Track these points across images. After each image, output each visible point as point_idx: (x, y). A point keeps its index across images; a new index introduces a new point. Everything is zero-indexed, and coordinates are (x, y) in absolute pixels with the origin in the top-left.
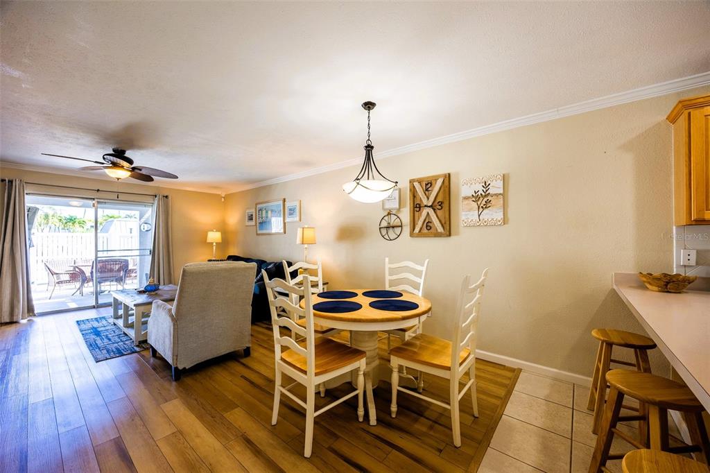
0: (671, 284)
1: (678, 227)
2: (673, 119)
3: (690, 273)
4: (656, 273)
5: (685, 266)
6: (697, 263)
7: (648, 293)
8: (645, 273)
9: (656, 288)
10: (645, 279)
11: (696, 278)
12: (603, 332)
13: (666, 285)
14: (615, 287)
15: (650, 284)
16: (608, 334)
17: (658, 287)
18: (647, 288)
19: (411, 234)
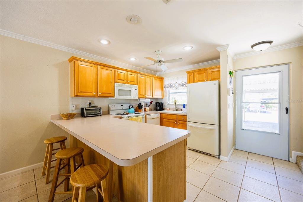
0: (70, 116)
1: (71, 97)
2: (70, 61)
3: (74, 112)
4: (66, 114)
5: (73, 110)
6: (76, 109)
7: (63, 121)
8: (62, 114)
9: (66, 119)
10: (62, 116)
11: (76, 113)
12: (49, 140)
13: (69, 117)
14: (51, 121)
15: (64, 117)
16: (51, 140)
17: (67, 118)
18: (63, 119)
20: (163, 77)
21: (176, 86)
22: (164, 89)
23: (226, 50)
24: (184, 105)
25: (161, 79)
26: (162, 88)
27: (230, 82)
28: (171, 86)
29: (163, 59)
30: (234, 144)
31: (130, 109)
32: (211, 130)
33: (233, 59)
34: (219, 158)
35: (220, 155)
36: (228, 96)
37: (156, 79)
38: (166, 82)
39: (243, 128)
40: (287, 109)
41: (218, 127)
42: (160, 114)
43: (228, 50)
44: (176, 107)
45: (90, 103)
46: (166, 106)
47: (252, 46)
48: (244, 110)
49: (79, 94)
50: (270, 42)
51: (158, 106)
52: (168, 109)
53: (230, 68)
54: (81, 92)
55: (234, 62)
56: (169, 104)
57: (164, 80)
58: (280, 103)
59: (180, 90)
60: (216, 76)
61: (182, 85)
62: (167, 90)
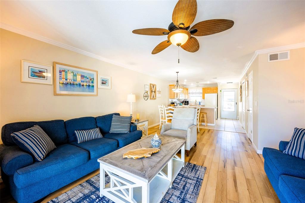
19: (151, 99)
21: (196, 93)
23: (219, 84)
24: (200, 102)
25: (187, 89)
26: (188, 94)
27: (220, 94)
28: (193, 93)
30: (221, 116)
31: (181, 103)
33: (221, 85)
35: (217, 118)
38: (190, 91)
39: (223, 110)
40: (236, 103)
44: (195, 103)
46: (189, 103)
47: (227, 83)
50: (232, 83)
51: (186, 103)
52: (191, 104)
53: (220, 89)
57: (188, 90)
58: (235, 101)
59: (198, 95)
60: (215, 91)
61: (199, 93)
62: (190, 95)
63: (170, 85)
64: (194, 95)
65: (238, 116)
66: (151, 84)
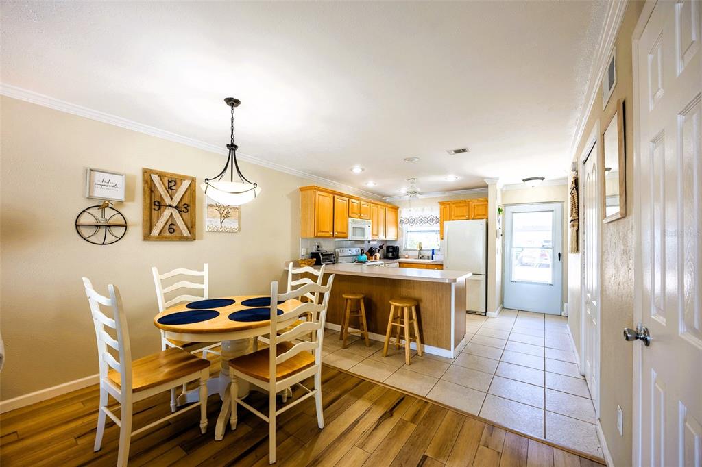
5: (303, 255)
6: (306, 254)
19: (147, 237)
20: (398, 206)
21: (421, 221)
22: (400, 225)
23: (495, 184)
24: (433, 250)
25: (396, 209)
26: (397, 223)
27: (499, 221)
28: (411, 221)
29: (419, 190)
30: (502, 302)
31: (361, 255)
32: (477, 281)
33: (502, 190)
34: (485, 315)
35: (486, 310)
36: (497, 239)
37: (391, 209)
38: (404, 213)
39: (513, 280)
40: (559, 254)
41: (483, 277)
42: (400, 263)
43: (498, 184)
44: (420, 253)
45: (318, 247)
46: (402, 252)
47: (524, 181)
48: (515, 262)
49: (319, 234)
50: (542, 179)
51: (391, 252)
52: (406, 256)
53: (499, 204)
54: (320, 231)
55: (503, 194)
56: (406, 249)
57: (399, 210)
58: (553, 248)
59: (427, 227)
60: (480, 211)
61: (430, 220)
62: (405, 227)
63: (302, 189)
64: (416, 227)
65: (565, 304)
66: (145, 171)
